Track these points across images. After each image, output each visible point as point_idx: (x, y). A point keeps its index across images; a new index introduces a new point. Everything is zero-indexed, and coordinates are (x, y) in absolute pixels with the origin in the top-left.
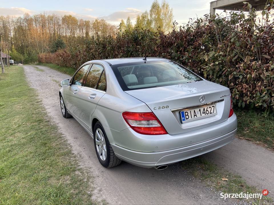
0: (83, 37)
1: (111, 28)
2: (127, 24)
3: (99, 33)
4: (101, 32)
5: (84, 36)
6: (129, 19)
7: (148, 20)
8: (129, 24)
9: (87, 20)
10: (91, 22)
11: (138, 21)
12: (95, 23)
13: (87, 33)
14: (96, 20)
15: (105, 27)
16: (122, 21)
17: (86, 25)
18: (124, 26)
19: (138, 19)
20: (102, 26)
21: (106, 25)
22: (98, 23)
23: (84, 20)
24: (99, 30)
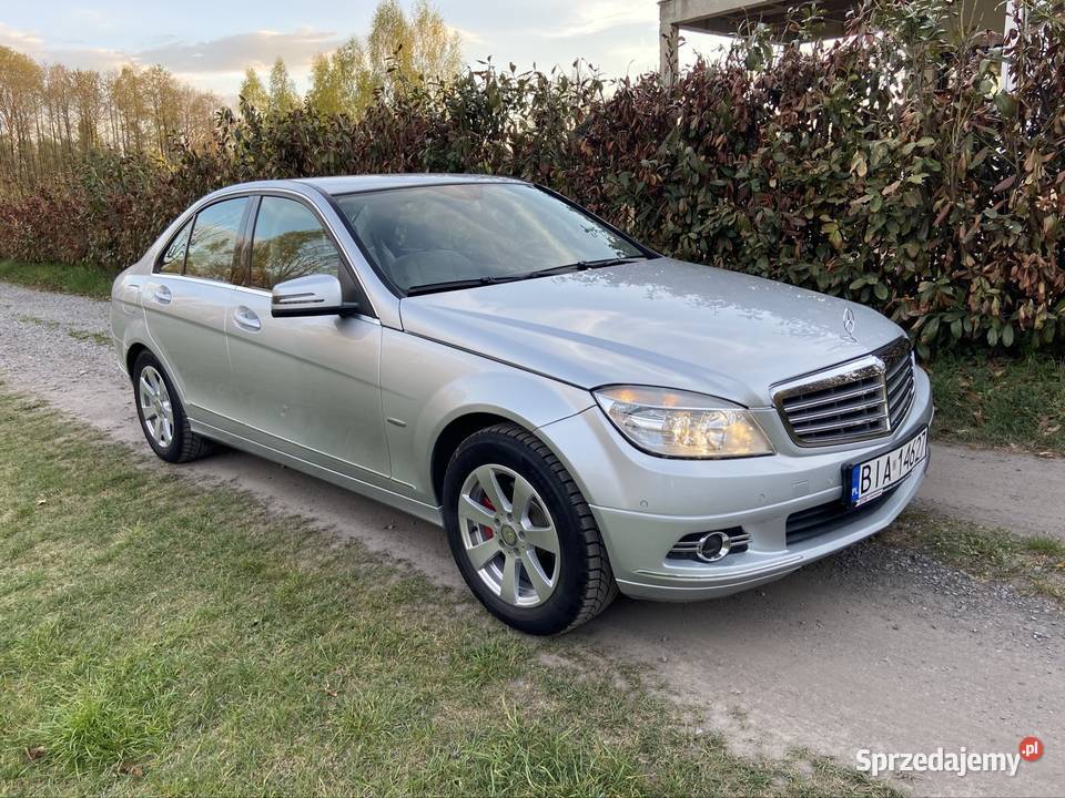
0: (69, 141)
1: (198, 107)
2: (272, 90)
3: (142, 125)
4: (150, 122)
5: (75, 136)
6: (279, 69)
7: (365, 75)
8: (283, 89)
9: (84, 70)
10: (104, 77)
11: (319, 80)
12: (118, 82)
13: (87, 128)
14: (125, 71)
15: (170, 101)
16: (251, 75)
17: (83, 88)
18: (258, 95)
19: (321, 69)
20: (155, 96)
21: (174, 94)
22: (135, 82)
23: (72, 68)
24: (142, 113)
